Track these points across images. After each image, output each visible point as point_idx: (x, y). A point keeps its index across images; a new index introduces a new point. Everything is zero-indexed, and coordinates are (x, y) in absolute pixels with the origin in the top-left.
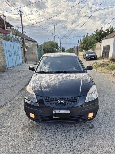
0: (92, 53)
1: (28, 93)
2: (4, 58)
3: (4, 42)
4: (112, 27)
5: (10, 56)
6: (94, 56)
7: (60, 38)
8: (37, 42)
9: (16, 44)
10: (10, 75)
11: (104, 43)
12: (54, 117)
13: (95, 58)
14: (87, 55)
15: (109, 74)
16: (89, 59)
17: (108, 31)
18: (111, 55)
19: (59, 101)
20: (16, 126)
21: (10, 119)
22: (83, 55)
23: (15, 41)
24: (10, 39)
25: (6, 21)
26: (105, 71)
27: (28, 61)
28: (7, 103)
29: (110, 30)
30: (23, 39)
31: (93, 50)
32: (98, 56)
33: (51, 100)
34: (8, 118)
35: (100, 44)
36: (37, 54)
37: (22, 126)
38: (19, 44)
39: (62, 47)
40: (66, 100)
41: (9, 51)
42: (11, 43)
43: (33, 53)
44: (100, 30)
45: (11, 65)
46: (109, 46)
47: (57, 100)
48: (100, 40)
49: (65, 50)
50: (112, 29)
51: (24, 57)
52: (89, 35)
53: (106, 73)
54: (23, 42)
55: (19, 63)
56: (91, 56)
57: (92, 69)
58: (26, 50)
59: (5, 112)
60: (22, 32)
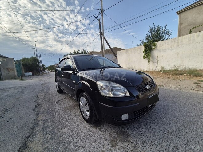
4: (85, 50)
28: (30, 131)
33: (140, 89)
36: (15, 69)
39: (42, 65)
43: (8, 69)
44: (77, 51)
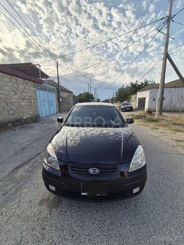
0: (128, 104)
1: (49, 155)
2: (37, 107)
3: (38, 91)
4: (147, 80)
5: (43, 105)
6: (129, 107)
7: (95, 90)
8: (72, 93)
9: (51, 94)
10: (41, 125)
11: (140, 95)
12: (83, 194)
13: (131, 109)
14: (122, 107)
15: (147, 126)
16: (125, 110)
17: (142, 84)
18: (146, 107)
19: (91, 171)
20: (32, 198)
21: (26, 185)
22: (118, 106)
23: (50, 91)
24: (44, 89)
25: (41, 71)
26: (142, 123)
27: (63, 111)
28: (29, 160)
29: (144, 83)
30: (58, 89)
31: (128, 101)
32: (134, 108)
33: (78, 168)
34: (26, 183)
35: (135, 96)
36: (72, 104)
37: (40, 198)
38: (54, 94)
39: (98, 99)
40: (102, 169)
41: (43, 101)
42: (46, 93)
43: (68, 104)
44: (134, 82)
45: (44, 115)
46: (145, 98)
47: (88, 169)
48: (135, 93)
49: (101, 101)
50: (146, 83)
51: (58, 107)
52: (124, 87)
53: (143, 125)
54: (58, 92)
55: (53, 113)
56: (126, 108)
57: (133, 122)
58: (61, 100)
59: (24, 174)
60: (57, 82)
